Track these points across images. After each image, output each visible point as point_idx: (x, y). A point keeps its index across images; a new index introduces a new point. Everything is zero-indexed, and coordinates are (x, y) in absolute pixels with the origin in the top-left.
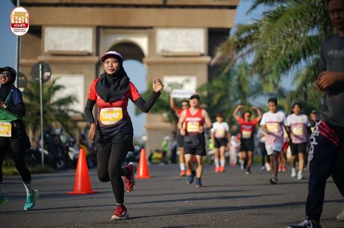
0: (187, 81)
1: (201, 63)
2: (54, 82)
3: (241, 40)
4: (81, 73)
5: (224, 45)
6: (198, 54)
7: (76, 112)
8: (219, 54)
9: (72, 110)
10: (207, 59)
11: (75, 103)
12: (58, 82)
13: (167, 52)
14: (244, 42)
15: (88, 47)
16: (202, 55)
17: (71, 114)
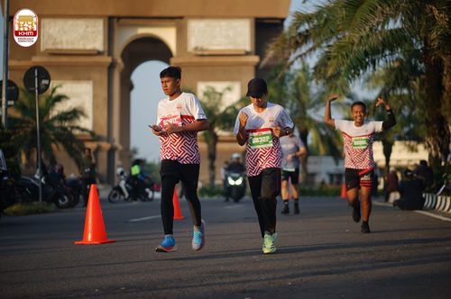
0: (229, 89)
1: (246, 64)
2: (54, 90)
3: (300, 34)
4: (88, 79)
5: (278, 40)
6: (243, 53)
7: (83, 130)
8: (270, 53)
9: (78, 128)
10: (255, 59)
11: (82, 118)
12: (59, 91)
13: (202, 49)
14: (305, 37)
15: (98, 43)
16: (247, 54)
17: (77, 132)
